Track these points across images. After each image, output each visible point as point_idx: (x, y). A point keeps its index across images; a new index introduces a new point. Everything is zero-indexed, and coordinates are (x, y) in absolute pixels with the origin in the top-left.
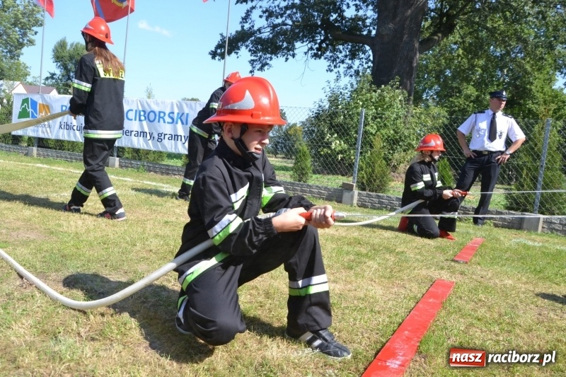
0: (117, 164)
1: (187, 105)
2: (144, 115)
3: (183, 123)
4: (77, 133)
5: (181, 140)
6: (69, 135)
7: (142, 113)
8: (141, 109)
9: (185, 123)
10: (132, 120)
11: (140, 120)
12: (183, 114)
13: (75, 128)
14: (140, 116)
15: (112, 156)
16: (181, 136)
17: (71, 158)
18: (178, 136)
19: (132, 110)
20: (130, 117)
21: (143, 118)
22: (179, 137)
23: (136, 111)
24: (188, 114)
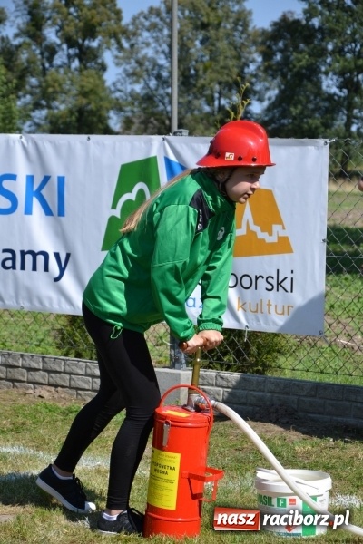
1: (57, 148)
3: (48, 211)
5: (46, 269)
9: (54, 208)
12: (46, 179)
16: (46, 255)
18: (34, 255)
22: (40, 259)
24: (61, 180)
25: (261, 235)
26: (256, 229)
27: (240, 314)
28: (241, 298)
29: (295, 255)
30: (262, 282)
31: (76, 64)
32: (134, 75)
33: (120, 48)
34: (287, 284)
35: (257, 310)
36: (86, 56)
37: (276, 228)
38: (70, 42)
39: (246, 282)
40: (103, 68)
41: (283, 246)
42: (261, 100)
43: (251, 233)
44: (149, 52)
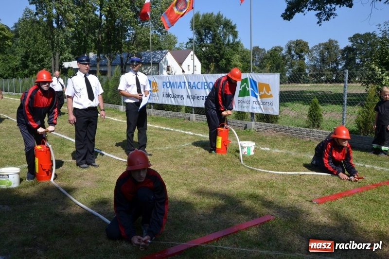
0: (194, 119)
2: (207, 85)
4: (172, 99)
6: (168, 101)
7: (206, 84)
8: (204, 81)
10: (200, 89)
11: (205, 89)
13: (171, 96)
14: (204, 86)
15: (192, 113)
17: (171, 116)
19: (199, 82)
20: (199, 87)
21: (206, 87)
23: (202, 82)
25: (267, 94)
26: (266, 92)
27: (263, 110)
28: (263, 107)
29: (273, 98)
30: (267, 104)
31: (298, 59)
32: (311, 61)
33: (309, 55)
34: (272, 104)
35: (266, 109)
36: (301, 57)
37: (270, 92)
38: (297, 54)
39: (264, 103)
40: (305, 59)
41: (271, 96)
42: (341, 65)
43: (265, 93)
44: (315, 55)
